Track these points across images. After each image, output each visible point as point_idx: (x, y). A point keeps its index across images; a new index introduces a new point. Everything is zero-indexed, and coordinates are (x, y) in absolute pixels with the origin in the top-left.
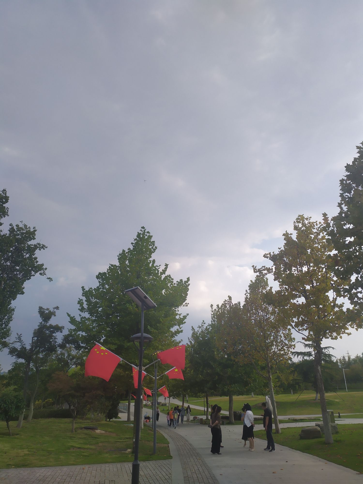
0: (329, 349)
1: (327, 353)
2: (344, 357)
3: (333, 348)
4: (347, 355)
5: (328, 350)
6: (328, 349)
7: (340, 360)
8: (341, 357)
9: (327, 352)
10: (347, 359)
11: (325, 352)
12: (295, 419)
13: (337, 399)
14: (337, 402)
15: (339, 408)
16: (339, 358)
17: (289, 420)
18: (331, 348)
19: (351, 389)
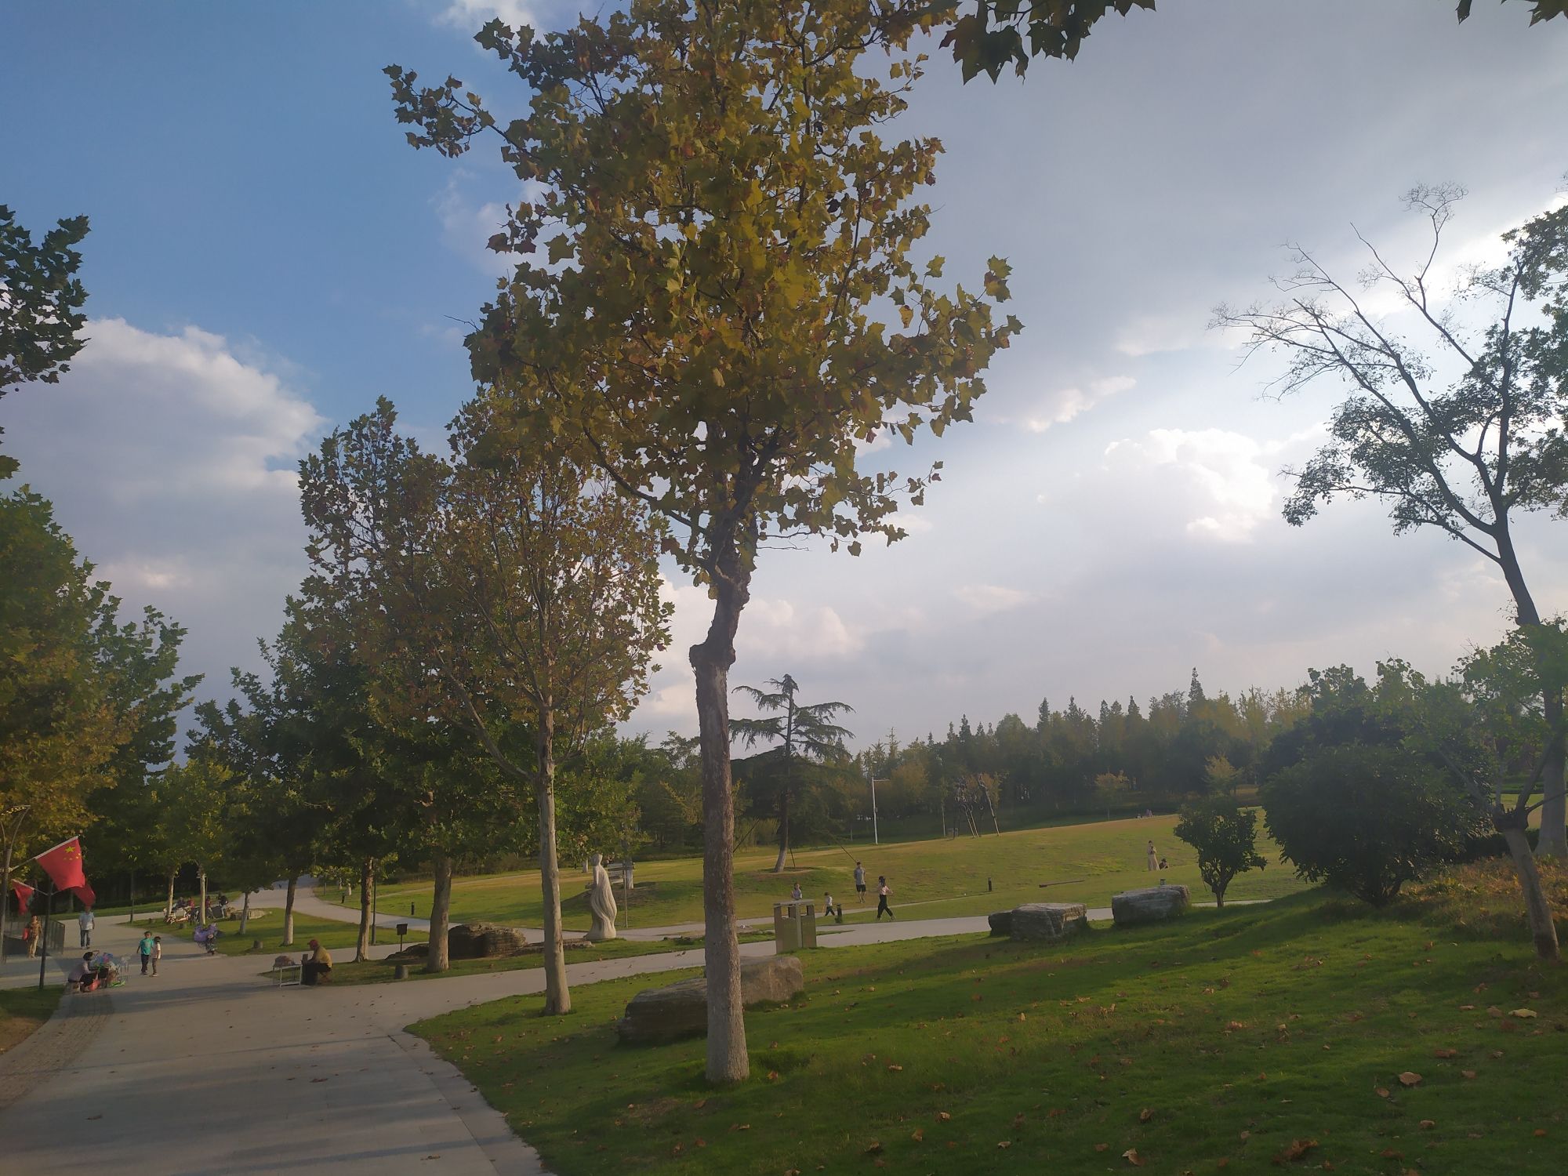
0: (834, 710)
1: (826, 722)
2: (879, 747)
3: (847, 708)
4: (888, 740)
5: (831, 715)
6: (831, 710)
7: (868, 754)
8: (872, 747)
9: (826, 717)
10: (887, 750)
11: (821, 720)
12: (685, 936)
13: (841, 865)
14: (840, 874)
15: (844, 892)
16: (866, 750)
17: (666, 943)
18: (841, 708)
19: (887, 836)
